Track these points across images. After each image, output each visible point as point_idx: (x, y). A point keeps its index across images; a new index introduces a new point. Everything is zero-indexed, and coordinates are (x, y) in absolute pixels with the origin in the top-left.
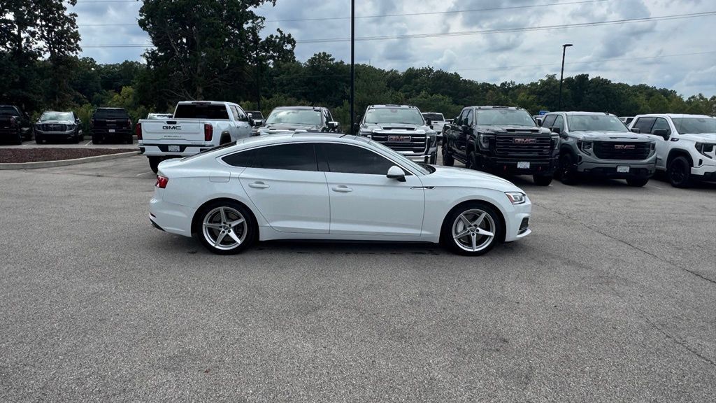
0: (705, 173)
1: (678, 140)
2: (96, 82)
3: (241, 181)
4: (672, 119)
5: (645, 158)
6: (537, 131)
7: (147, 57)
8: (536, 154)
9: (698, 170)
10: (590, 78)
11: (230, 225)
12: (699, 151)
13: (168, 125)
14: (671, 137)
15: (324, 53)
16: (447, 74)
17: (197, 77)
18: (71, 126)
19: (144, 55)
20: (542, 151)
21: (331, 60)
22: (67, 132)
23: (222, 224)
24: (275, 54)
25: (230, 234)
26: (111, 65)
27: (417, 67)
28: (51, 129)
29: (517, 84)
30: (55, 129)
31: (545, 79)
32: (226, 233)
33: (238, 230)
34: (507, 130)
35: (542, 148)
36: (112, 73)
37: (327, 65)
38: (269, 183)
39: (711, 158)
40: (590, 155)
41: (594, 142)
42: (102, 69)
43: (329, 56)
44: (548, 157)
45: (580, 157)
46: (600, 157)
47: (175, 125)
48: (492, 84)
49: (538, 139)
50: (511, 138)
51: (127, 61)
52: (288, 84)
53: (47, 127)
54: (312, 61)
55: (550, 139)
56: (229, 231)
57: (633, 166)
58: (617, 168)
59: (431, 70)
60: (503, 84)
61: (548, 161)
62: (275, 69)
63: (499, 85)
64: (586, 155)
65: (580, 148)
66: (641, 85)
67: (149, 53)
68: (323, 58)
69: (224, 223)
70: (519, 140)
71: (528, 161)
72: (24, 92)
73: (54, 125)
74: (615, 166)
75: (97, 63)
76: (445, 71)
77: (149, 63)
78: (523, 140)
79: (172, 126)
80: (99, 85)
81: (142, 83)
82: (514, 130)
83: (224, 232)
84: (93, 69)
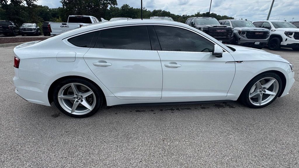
0: (287, 44)
1: (275, 30)
2: (50, 15)
3: (86, 60)
4: (271, 22)
5: (266, 39)
6: (226, 27)
7: (62, 2)
8: (225, 37)
9: (284, 43)
10: (210, 13)
11: (82, 96)
12: (286, 35)
13: (63, 25)
14: (271, 29)
15: (126, 4)
16: (166, 12)
17: (81, 10)
18: (34, 29)
19: (61, 2)
20: (227, 36)
21: (129, 7)
22: (33, 31)
23: (75, 96)
24: (110, 2)
25: (82, 103)
26: (54, 9)
27: (156, 10)
28: (26, 30)
29: (188, 15)
30: (28, 30)
31: (197, 14)
32: (79, 103)
33: (89, 100)
34: (214, 26)
35: (227, 34)
36: (55, 12)
37: (128, 8)
38: (111, 61)
39: (291, 38)
40: (244, 37)
41: (247, 31)
42: (51, 10)
43: (128, 5)
44: (230, 38)
45: (240, 38)
46: (248, 38)
47: (66, 25)
48: (180, 15)
49: (226, 30)
50: (216, 30)
51: (59, 7)
52: (115, 16)
53: (25, 29)
54: (123, 7)
55: (231, 30)
56: (82, 101)
57: (261, 42)
58: (254, 43)
59: (161, 11)
60: (183, 15)
61: (229, 40)
62: (111, 10)
63: (182, 16)
64: (242, 37)
65: (240, 34)
66: (225, 16)
67: (63, 1)
68: (126, 6)
69: (76, 95)
70: (219, 31)
71: (221, 40)
72: (18, 17)
73: (27, 28)
74: (254, 42)
75: (49, 8)
76: (165, 11)
77: (63, 6)
78: (221, 31)
79: (65, 26)
80: (51, 16)
81: (62, 13)
82: (216, 26)
83: (77, 101)
84: (48, 10)
